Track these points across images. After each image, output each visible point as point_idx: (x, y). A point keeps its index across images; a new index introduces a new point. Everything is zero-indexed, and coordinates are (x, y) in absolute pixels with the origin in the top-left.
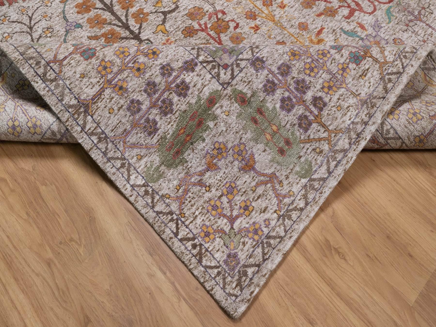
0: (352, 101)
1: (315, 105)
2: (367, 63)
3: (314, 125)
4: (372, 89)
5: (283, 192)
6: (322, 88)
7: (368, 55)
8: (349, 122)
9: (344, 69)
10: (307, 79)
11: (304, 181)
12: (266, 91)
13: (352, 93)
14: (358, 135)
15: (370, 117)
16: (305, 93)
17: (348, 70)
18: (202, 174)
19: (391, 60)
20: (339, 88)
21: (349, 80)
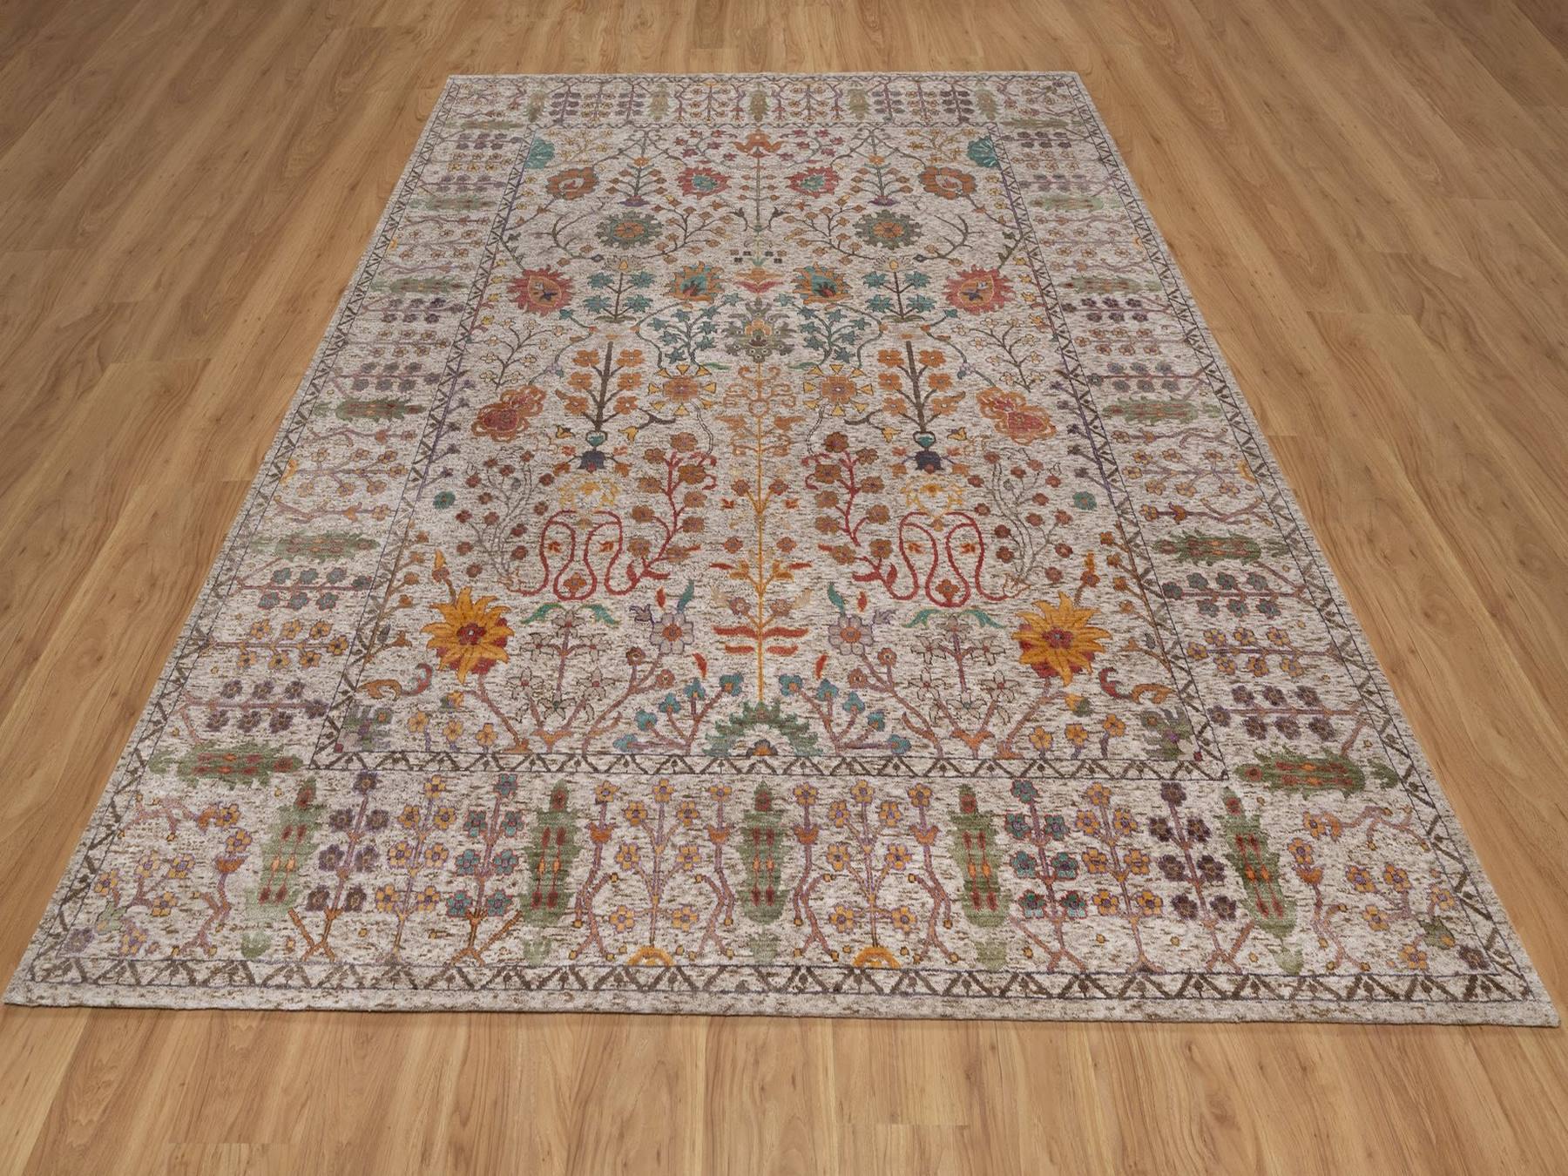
0: (385, 944)
1: (350, 896)
2: (460, 927)
3: (322, 914)
4: (420, 961)
5: (210, 939)
6: (381, 889)
7: (475, 921)
8: (350, 960)
9: (429, 899)
10: (383, 859)
11: (239, 955)
12: (333, 818)
13: (398, 936)
14: (340, 987)
15: (373, 987)
16: (360, 870)
17: (430, 906)
18: (188, 816)
19: (488, 961)
20: (394, 911)
21: (417, 917)
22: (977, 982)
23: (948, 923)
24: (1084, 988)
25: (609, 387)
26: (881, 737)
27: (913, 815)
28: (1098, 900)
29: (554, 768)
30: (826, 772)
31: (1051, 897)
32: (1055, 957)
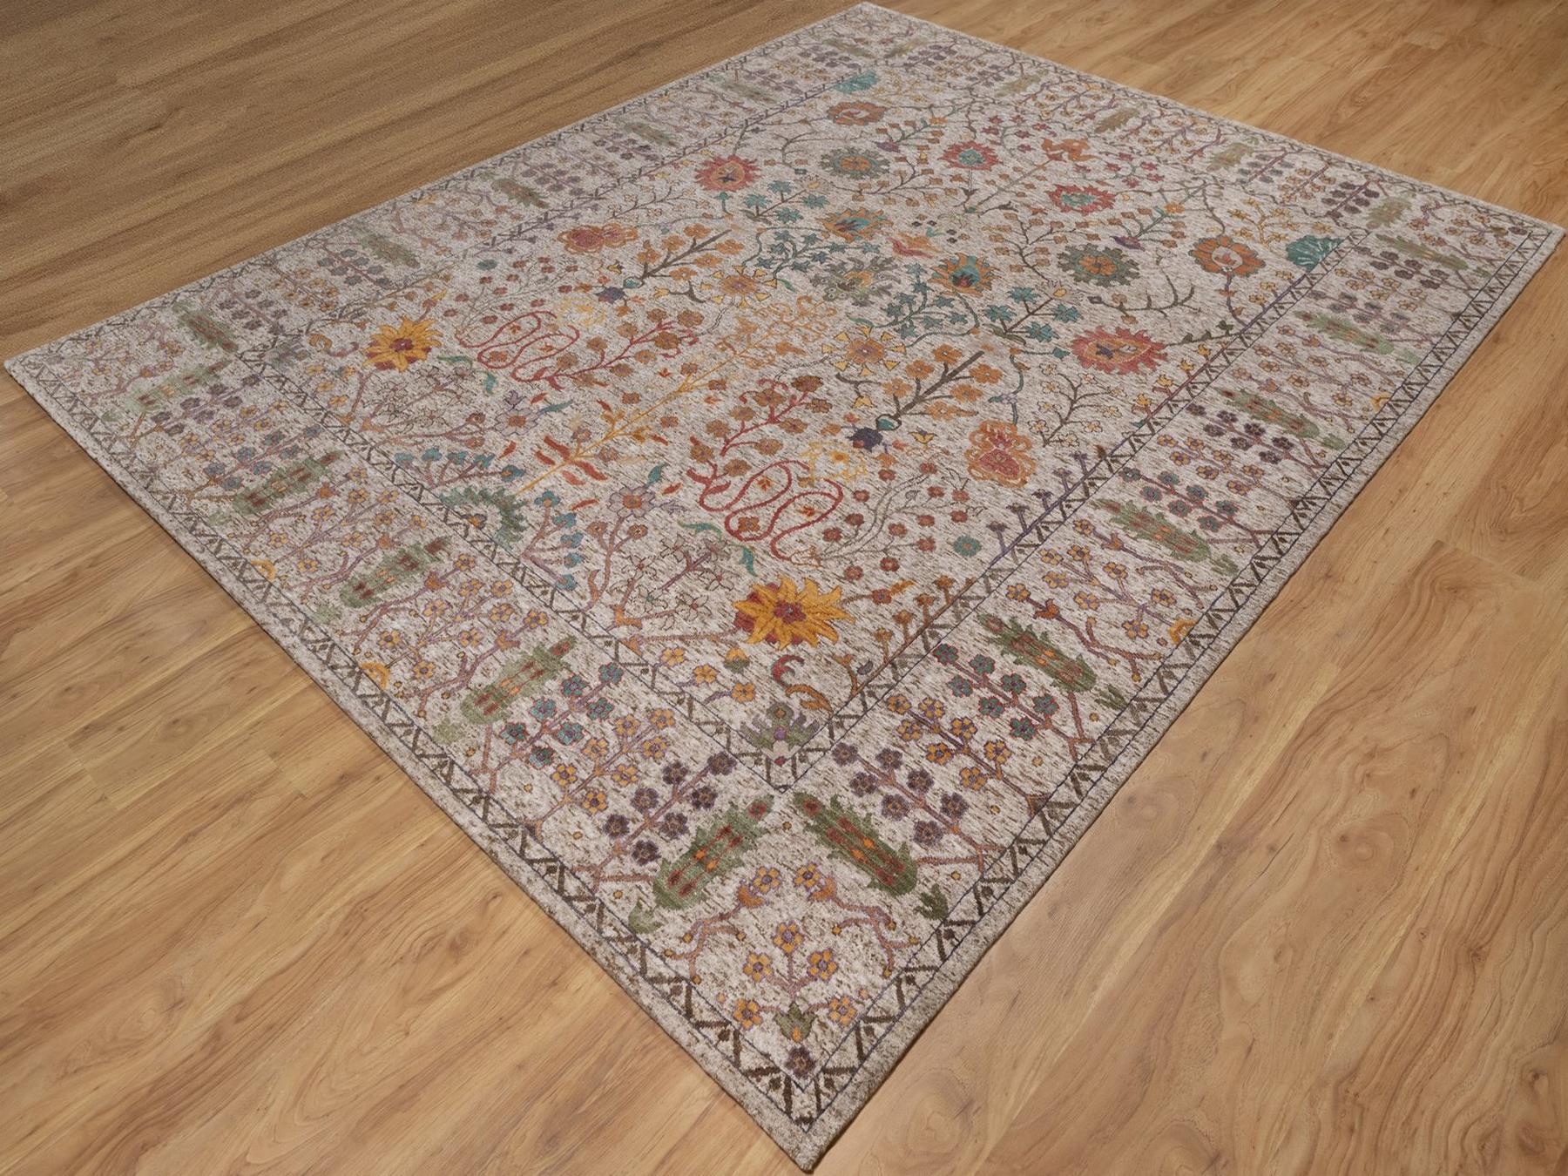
0: (161, 460)
1: (176, 426)
2: (200, 479)
3: (155, 425)
4: (164, 479)
5: (99, 400)
6: (192, 434)
7: (212, 482)
8: (138, 454)
9: (205, 456)
10: (212, 422)
11: (100, 415)
12: (215, 386)
13: (171, 460)
14: (119, 462)
15: (131, 473)
16: (195, 418)
17: (202, 460)
18: (159, 339)
19: (192, 504)
20: (184, 449)
21: (190, 460)
22: (416, 737)
23: (447, 695)
24: (476, 801)
25: (688, 258)
26: (562, 570)
27: (514, 625)
28: (561, 769)
29: (348, 442)
30: (496, 561)
31: (533, 740)
32: (485, 768)
